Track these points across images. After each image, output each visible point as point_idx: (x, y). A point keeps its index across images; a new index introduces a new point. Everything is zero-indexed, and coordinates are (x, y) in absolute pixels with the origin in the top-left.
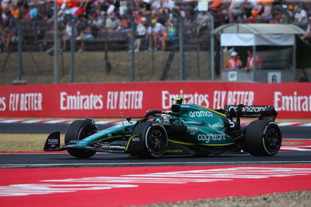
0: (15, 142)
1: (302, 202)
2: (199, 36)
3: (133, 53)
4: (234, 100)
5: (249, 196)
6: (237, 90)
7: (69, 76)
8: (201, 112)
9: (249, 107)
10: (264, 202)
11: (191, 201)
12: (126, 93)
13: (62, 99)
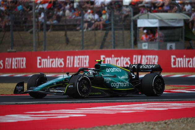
0: (9, 88)
1: (189, 124)
2: (124, 21)
3: (83, 32)
4: (146, 61)
5: (156, 121)
6: (148, 55)
7: (43, 46)
8: (113, 69)
9: (145, 65)
10: (165, 125)
11: (119, 125)
12: (78, 57)
13: (38, 61)
